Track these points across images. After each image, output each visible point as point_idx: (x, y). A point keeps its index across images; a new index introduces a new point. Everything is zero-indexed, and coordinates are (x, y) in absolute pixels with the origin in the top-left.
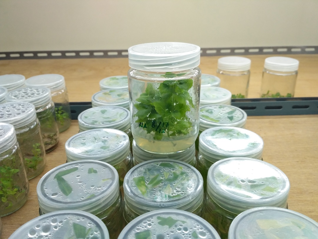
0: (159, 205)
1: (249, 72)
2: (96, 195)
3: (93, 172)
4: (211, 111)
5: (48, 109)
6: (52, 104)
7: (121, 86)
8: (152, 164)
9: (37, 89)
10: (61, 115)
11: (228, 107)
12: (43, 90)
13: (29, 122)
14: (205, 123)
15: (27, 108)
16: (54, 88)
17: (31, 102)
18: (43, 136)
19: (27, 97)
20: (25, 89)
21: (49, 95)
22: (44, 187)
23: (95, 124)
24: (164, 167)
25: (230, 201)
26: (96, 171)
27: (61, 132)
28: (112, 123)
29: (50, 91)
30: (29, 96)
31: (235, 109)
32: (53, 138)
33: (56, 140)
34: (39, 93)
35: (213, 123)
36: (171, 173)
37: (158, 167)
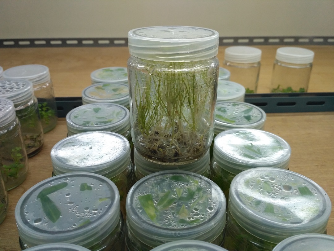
0: (173, 235)
1: (259, 63)
2: (92, 221)
3: (86, 188)
4: (224, 110)
5: (30, 106)
6: (34, 101)
7: (117, 79)
8: (160, 177)
9: (16, 83)
10: (46, 112)
11: (243, 105)
12: (24, 84)
13: (7, 123)
14: (219, 124)
15: (5, 106)
16: (36, 81)
17: (9, 98)
18: (25, 138)
19: (5, 92)
20: (3, 82)
21: (31, 89)
22: (25, 211)
23: (87, 125)
24: (175, 182)
25: (262, 226)
26: (91, 187)
27: (46, 133)
28: (108, 124)
29: (32, 84)
30: (7, 91)
31: (251, 107)
32: (36, 139)
33: (40, 142)
34: (19, 87)
35: (227, 124)
36: (184, 189)
37: (168, 181)
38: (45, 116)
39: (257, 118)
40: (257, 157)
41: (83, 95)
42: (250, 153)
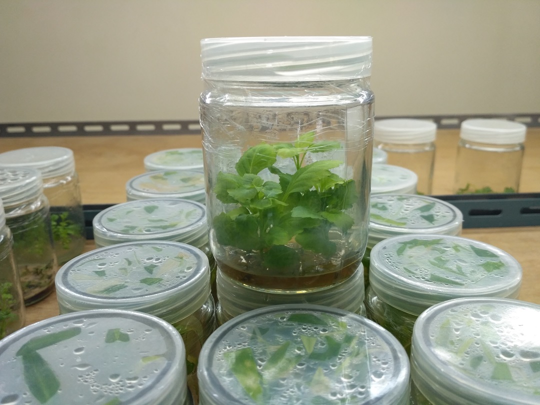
1: (433, 145)
2: (125, 400)
3: (118, 338)
5: (34, 211)
8: (269, 316)
9: (14, 172)
16: (50, 171)
21: (38, 181)
23: (131, 232)
24: (300, 325)
26: (127, 335)
29: (39, 175)
34: (16, 178)
35: (392, 228)
36: (319, 339)
37: (285, 323)
38: (63, 235)
39: (445, 218)
40: (457, 280)
41: (128, 187)
42: (444, 273)
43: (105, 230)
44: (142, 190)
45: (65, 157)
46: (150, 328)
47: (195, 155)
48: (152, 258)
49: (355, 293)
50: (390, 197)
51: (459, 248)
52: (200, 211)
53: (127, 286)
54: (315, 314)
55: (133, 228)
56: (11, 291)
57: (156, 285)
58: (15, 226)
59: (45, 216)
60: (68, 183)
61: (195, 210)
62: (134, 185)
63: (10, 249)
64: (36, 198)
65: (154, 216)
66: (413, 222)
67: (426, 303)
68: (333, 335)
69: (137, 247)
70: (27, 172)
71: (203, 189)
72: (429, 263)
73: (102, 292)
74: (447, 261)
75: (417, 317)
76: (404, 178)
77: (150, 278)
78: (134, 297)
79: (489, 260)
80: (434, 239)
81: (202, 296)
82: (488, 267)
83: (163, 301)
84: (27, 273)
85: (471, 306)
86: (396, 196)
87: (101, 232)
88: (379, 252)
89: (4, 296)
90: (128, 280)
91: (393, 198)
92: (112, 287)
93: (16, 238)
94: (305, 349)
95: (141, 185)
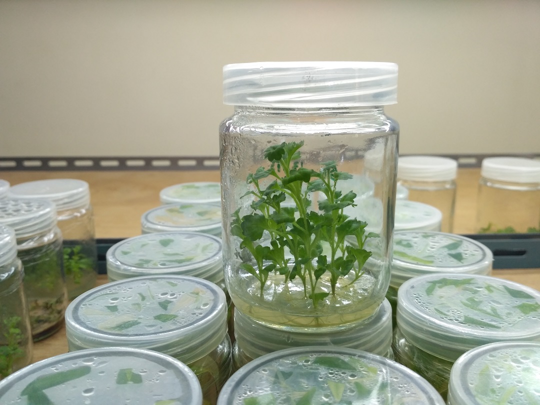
1: (453, 183)
4: (409, 244)
5: (47, 243)
9: (28, 203)
11: (441, 236)
16: (64, 203)
18: (33, 306)
19: (5, 216)
20: (4, 202)
21: (52, 215)
23: (145, 266)
26: (140, 376)
28: (184, 264)
30: (9, 214)
31: (459, 239)
32: (53, 307)
33: (59, 312)
34: (30, 209)
35: (419, 266)
36: (348, 385)
37: (309, 367)
38: (75, 269)
39: (474, 257)
40: (493, 323)
41: (143, 220)
42: (478, 316)
43: (119, 263)
44: (157, 223)
45: (81, 190)
46: (163, 368)
47: (212, 189)
48: (166, 294)
49: (383, 336)
50: (414, 234)
51: (491, 288)
52: (216, 245)
53: (140, 323)
54: (342, 357)
55: (148, 262)
56: (20, 325)
57: (171, 322)
58: (26, 258)
59: (57, 249)
60: (82, 216)
61: (212, 244)
62: (150, 218)
63: (20, 282)
64: (50, 230)
65: (169, 250)
66: (440, 260)
67: (460, 347)
68: (363, 381)
69: (151, 282)
70: (42, 204)
71: (220, 222)
72: (461, 304)
73: (114, 328)
74: (481, 302)
75: (452, 364)
76: (428, 214)
77: (164, 314)
78: (148, 334)
79: (524, 301)
80: (464, 278)
81: (219, 335)
82: (525, 309)
83: (177, 339)
84: (36, 307)
85: (510, 351)
86: (420, 233)
87: (114, 265)
88: (407, 291)
89: (12, 330)
90: (142, 316)
91: (417, 235)
92: (125, 323)
93: (26, 270)
94: (333, 396)
95: (157, 218)
